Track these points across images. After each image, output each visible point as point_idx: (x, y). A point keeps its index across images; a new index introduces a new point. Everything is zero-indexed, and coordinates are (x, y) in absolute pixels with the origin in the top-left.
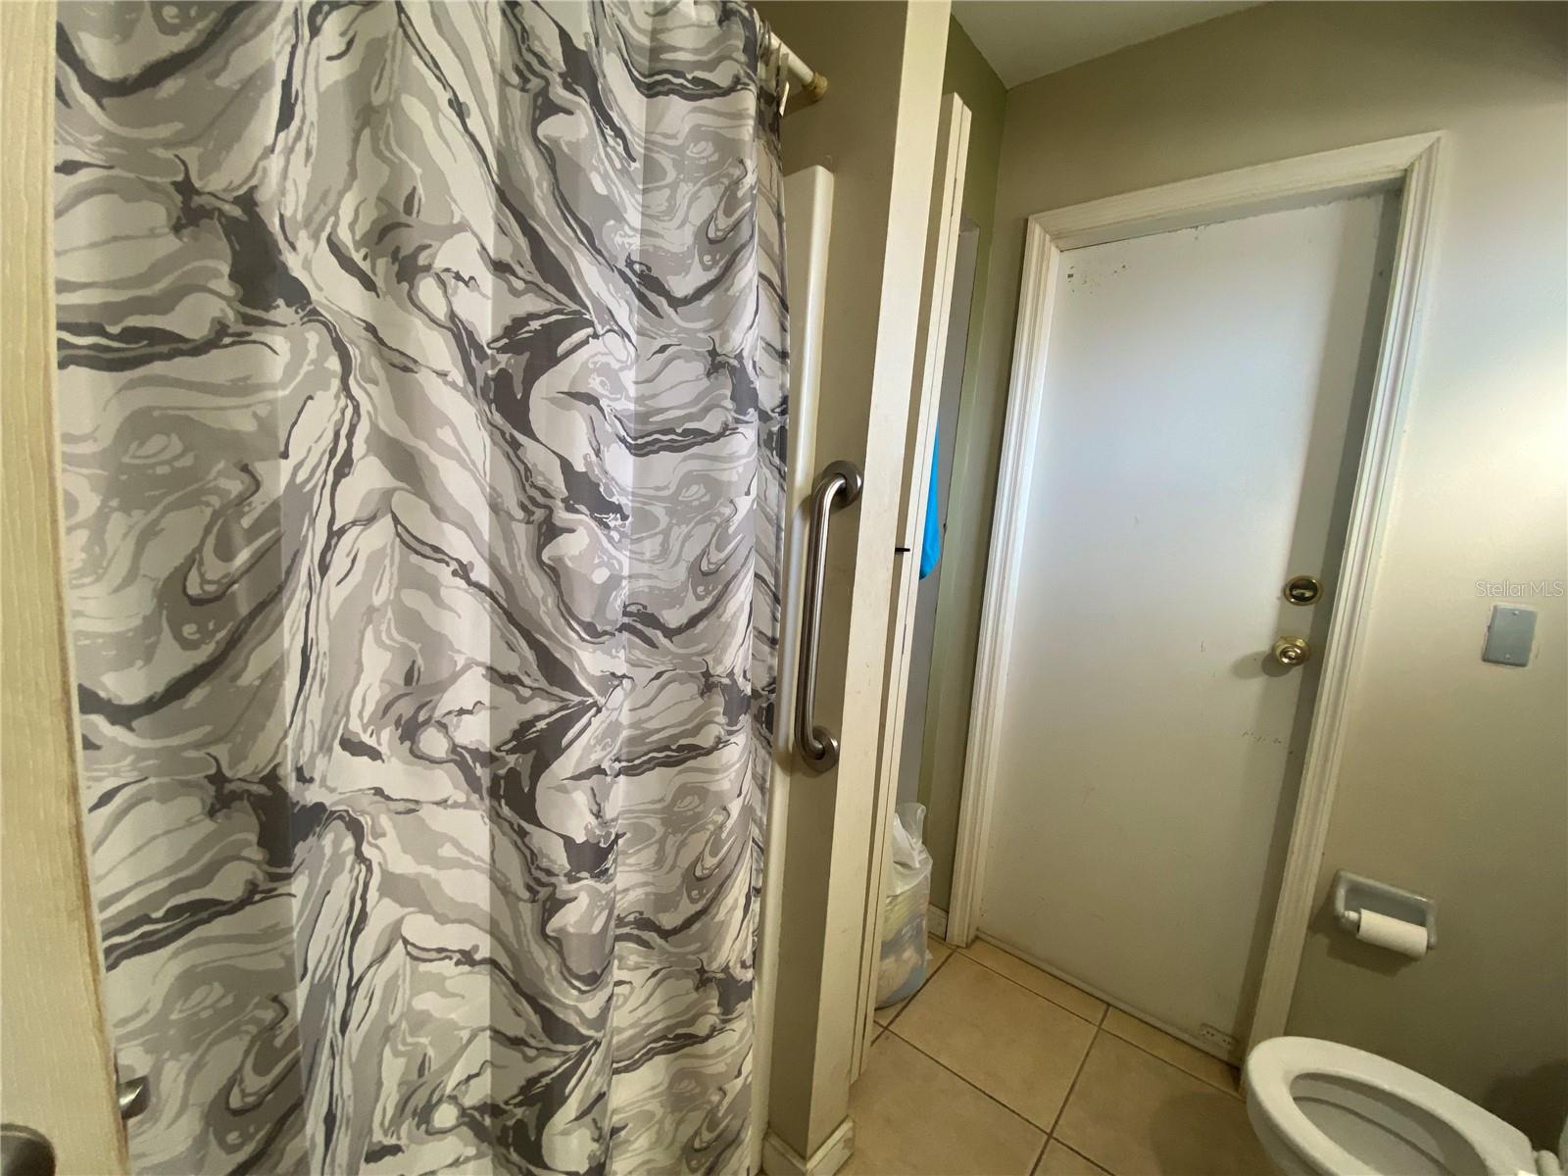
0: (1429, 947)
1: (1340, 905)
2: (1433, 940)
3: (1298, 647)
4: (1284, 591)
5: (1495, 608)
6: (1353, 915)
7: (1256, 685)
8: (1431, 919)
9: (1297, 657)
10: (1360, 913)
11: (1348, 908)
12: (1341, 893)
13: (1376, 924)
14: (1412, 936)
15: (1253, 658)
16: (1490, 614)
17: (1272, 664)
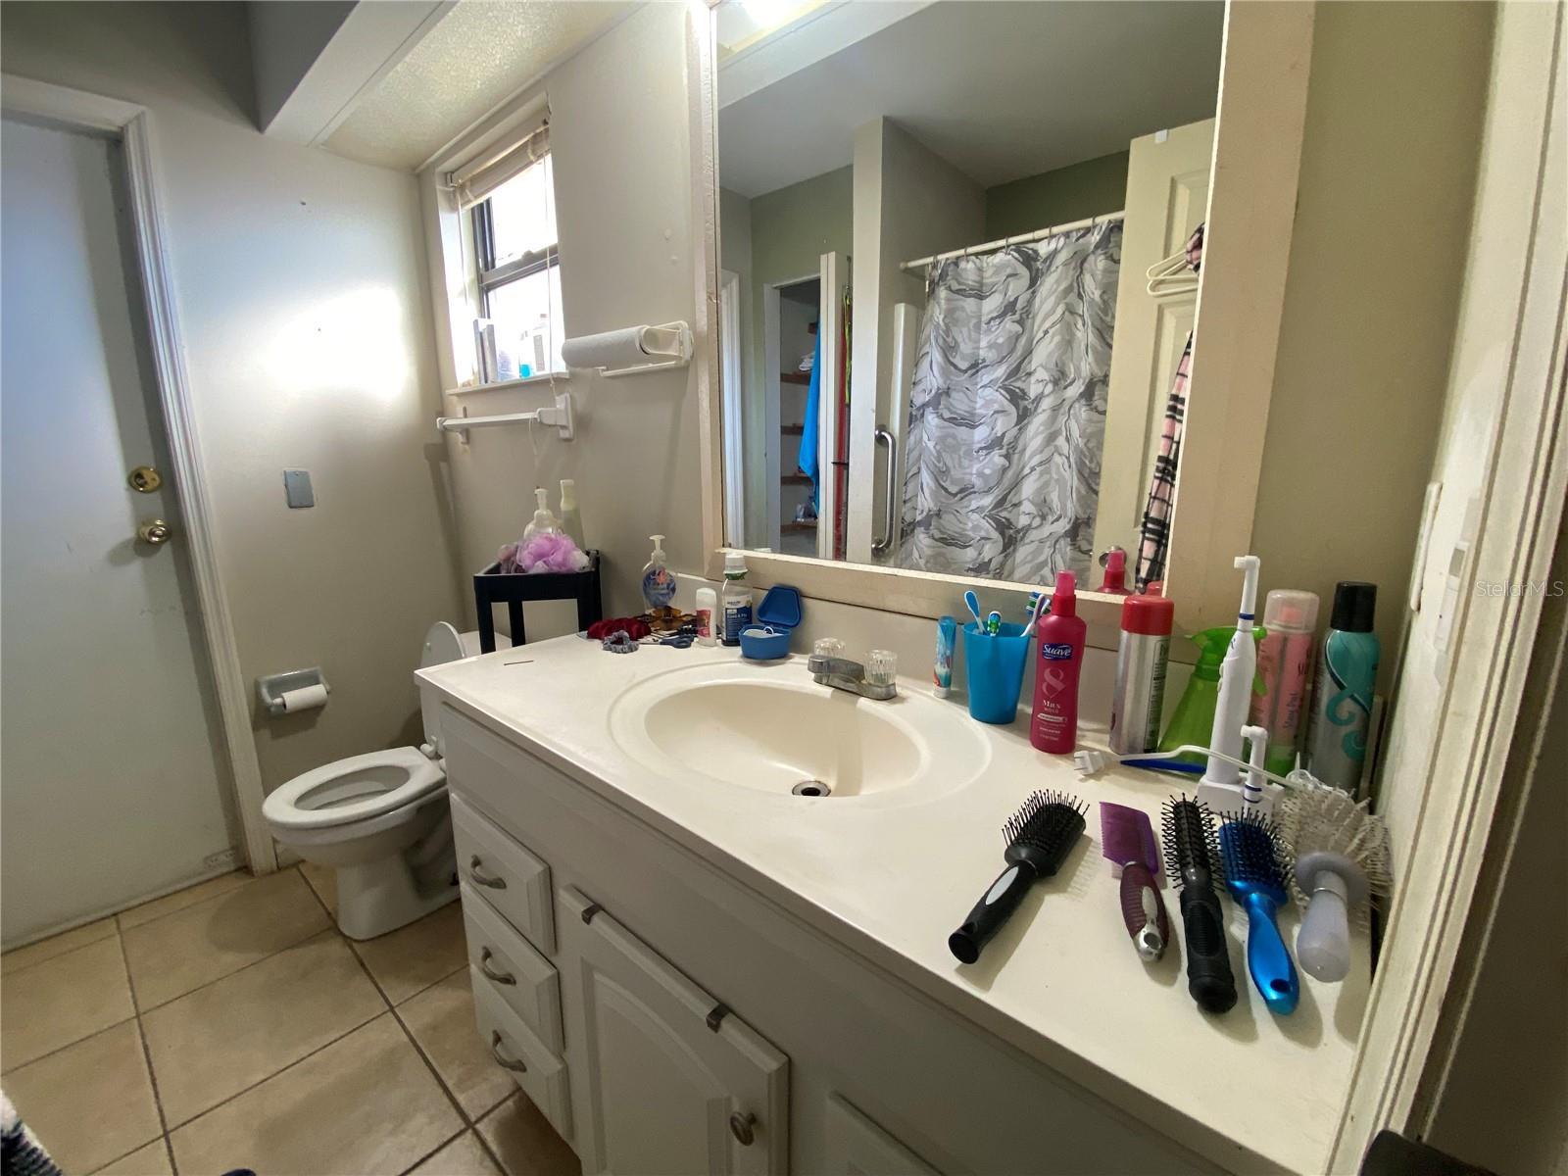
0: (328, 693)
1: (268, 699)
2: (328, 688)
3: (161, 526)
4: (130, 483)
5: (285, 472)
6: (278, 700)
7: (135, 569)
8: (322, 678)
9: (164, 534)
10: (282, 697)
11: (273, 697)
12: (264, 691)
13: (293, 698)
14: (316, 692)
15: (124, 545)
16: (283, 477)
17: (143, 546)
